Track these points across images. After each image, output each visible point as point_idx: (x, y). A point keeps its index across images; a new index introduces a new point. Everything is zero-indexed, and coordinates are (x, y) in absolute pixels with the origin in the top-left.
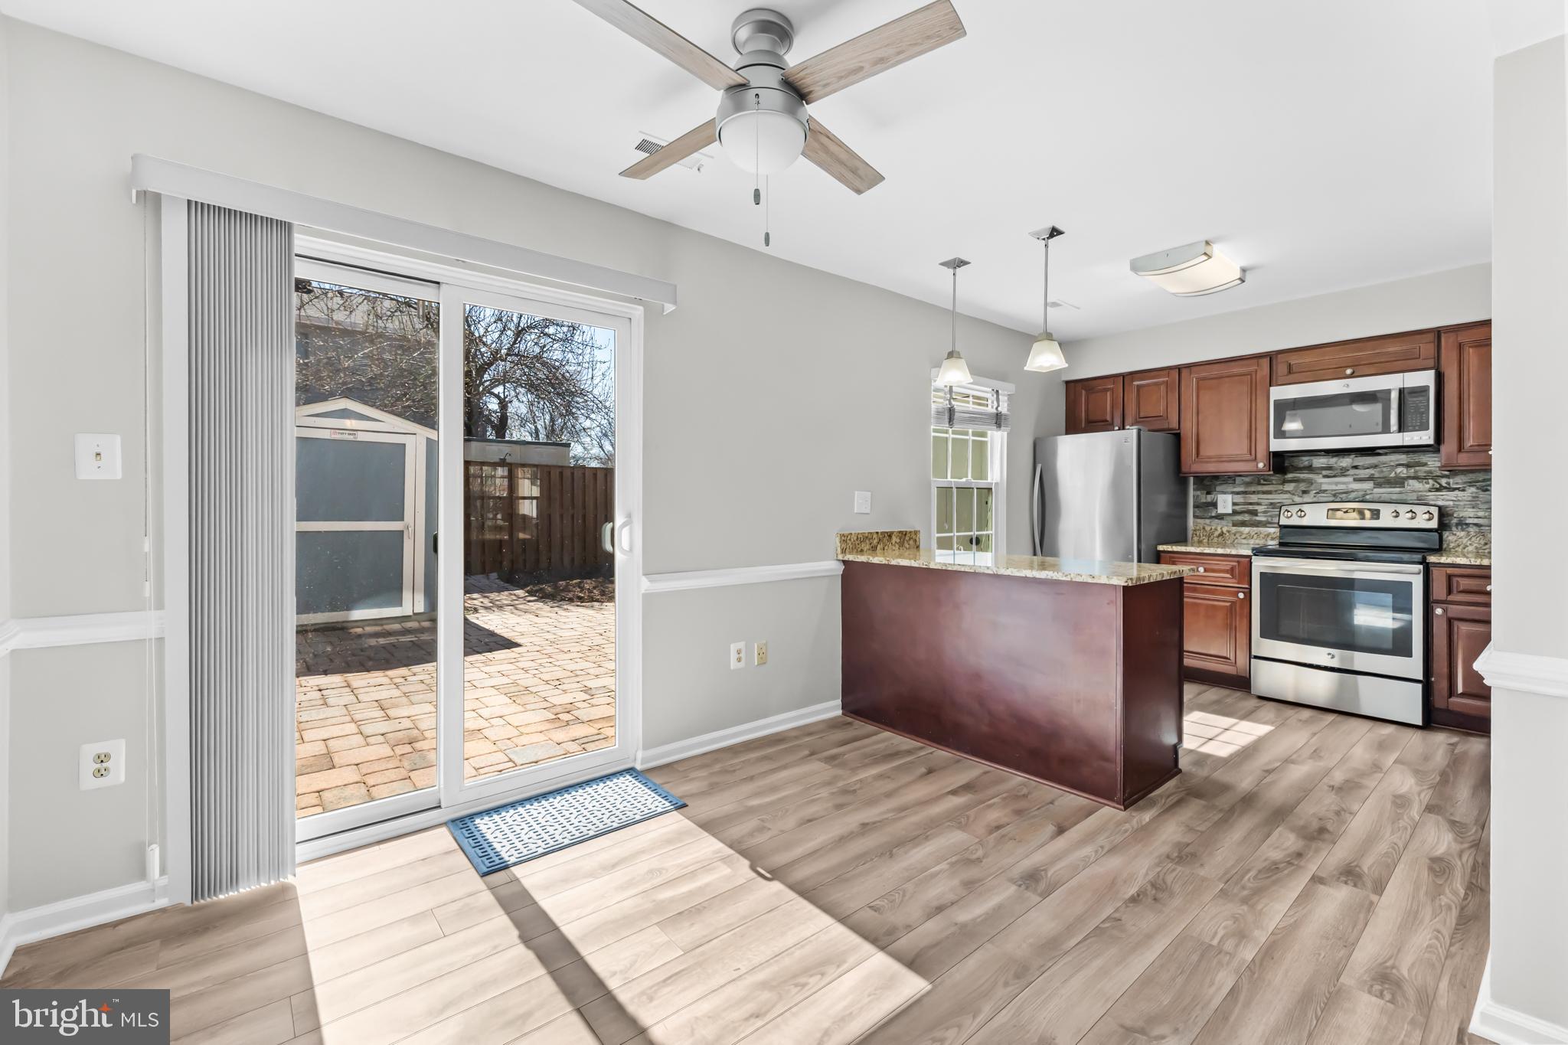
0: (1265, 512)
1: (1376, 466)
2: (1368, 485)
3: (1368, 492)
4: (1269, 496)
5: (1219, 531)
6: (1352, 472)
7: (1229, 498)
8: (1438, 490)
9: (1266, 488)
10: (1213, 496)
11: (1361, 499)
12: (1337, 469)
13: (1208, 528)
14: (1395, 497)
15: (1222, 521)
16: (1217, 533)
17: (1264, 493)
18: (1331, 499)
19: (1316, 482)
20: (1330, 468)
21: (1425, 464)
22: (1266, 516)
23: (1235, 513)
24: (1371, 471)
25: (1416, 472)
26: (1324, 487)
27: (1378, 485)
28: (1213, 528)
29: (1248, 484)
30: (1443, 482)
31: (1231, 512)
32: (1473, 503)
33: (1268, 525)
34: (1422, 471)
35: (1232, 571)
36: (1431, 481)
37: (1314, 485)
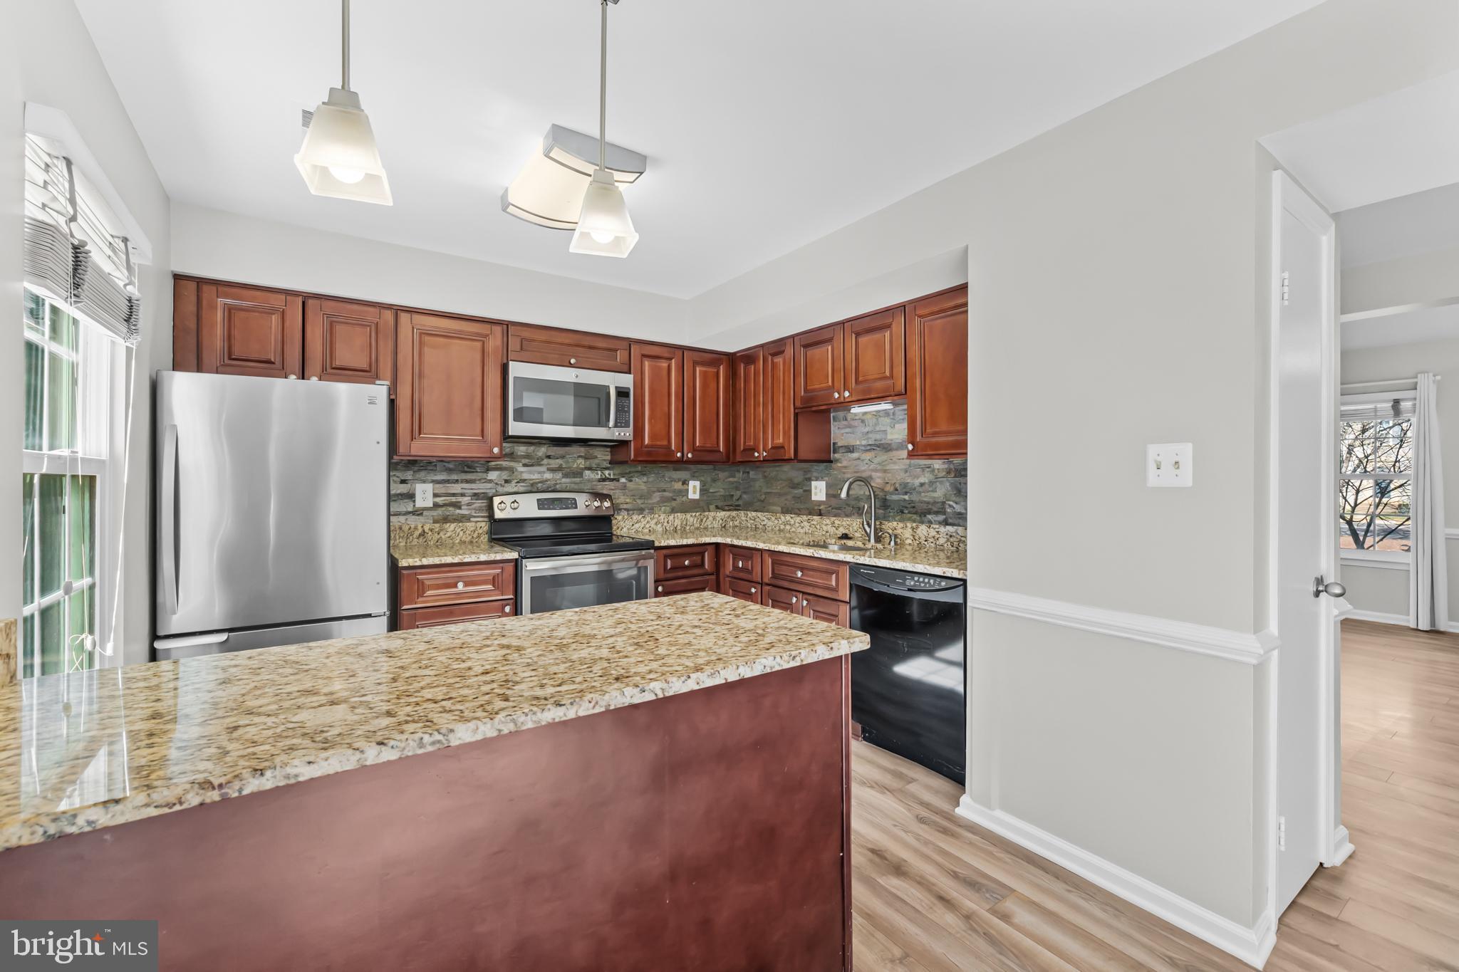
0: (469, 504)
1: (563, 457)
2: (559, 475)
3: (558, 482)
4: (473, 486)
5: (420, 530)
6: (545, 461)
7: (429, 488)
8: (604, 480)
9: (469, 476)
10: (409, 485)
11: (552, 488)
12: (534, 458)
13: (406, 528)
14: (576, 487)
15: (420, 517)
16: (417, 533)
17: (467, 481)
18: (529, 489)
19: (516, 469)
20: (527, 456)
21: (596, 457)
22: (469, 509)
23: (436, 506)
24: (559, 461)
25: (590, 464)
26: (525, 476)
27: (566, 476)
28: (413, 526)
29: (450, 471)
30: (607, 472)
31: (432, 506)
32: (624, 491)
33: (471, 519)
34: (594, 463)
35: (494, 581)
36: (599, 472)
37: (516, 473)
